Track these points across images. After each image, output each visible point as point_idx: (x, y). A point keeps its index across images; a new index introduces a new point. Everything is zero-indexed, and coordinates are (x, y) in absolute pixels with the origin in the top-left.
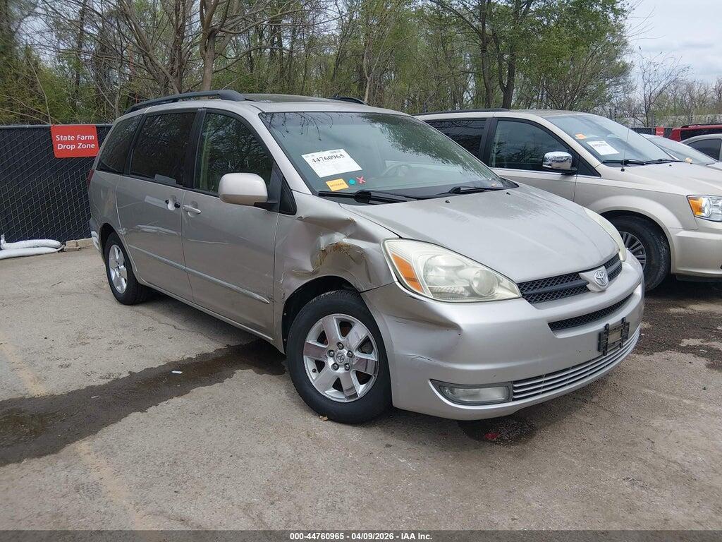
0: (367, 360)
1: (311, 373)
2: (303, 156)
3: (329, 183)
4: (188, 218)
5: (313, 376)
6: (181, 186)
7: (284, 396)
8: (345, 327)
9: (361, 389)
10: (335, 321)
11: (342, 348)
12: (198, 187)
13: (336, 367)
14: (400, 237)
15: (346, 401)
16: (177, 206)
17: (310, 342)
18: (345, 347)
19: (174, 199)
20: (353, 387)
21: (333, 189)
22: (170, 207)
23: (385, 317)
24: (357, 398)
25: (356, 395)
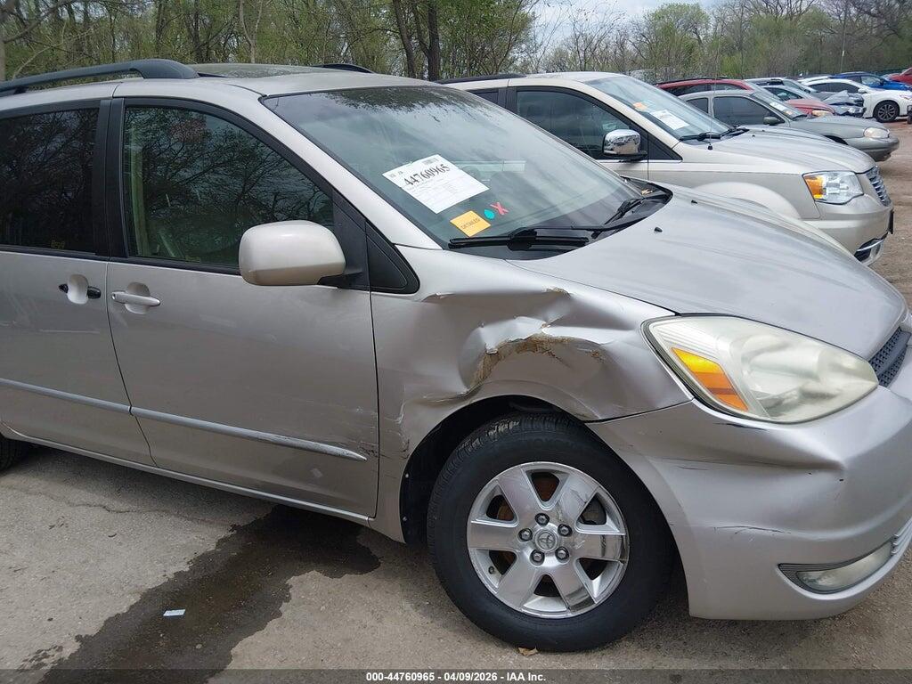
0: (603, 536)
1: (488, 575)
2: (385, 175)
3: (458, 222)
4: (127, 315)
5: (492, 582)
6: (93, 255)
7: (416, 618)
8: (546, 485)
9: (597, 588)
10: (525, 475)
11: (547, 523)
12: (134, 252)
13: (538, 557)
14: (677, 314)
15: (570, 615)
16: (93, 294)
17: (479, 522)
18: (551, 519)
19: (81, 281)
20: (582, 589)
21: (471, 232)
22: (74, 296)
23: (656, 463)
24: (593, 606)
25: (590, 601)
